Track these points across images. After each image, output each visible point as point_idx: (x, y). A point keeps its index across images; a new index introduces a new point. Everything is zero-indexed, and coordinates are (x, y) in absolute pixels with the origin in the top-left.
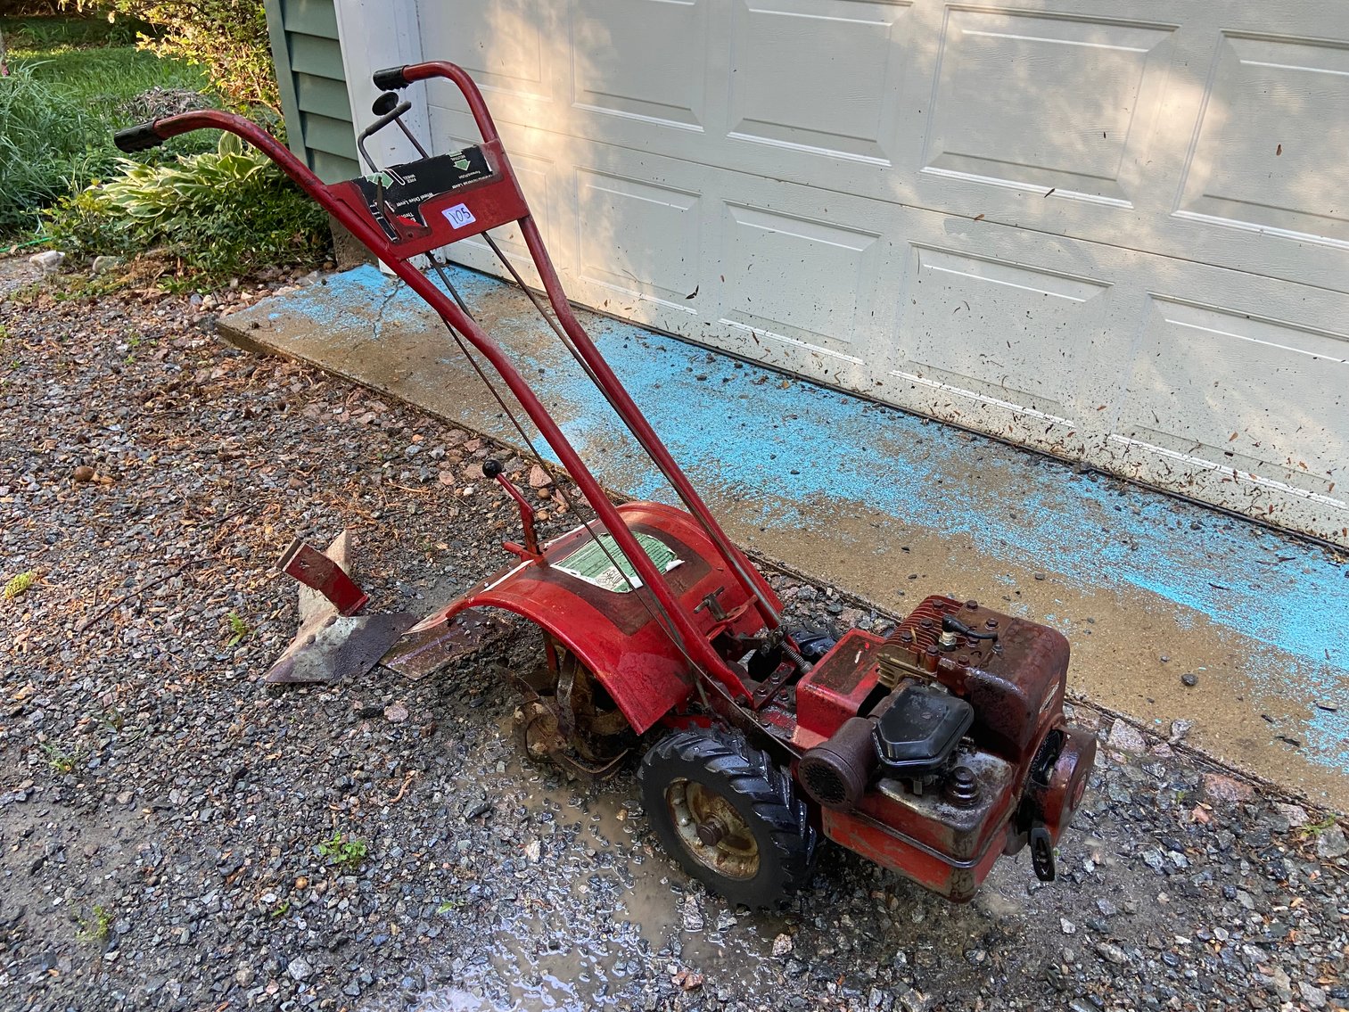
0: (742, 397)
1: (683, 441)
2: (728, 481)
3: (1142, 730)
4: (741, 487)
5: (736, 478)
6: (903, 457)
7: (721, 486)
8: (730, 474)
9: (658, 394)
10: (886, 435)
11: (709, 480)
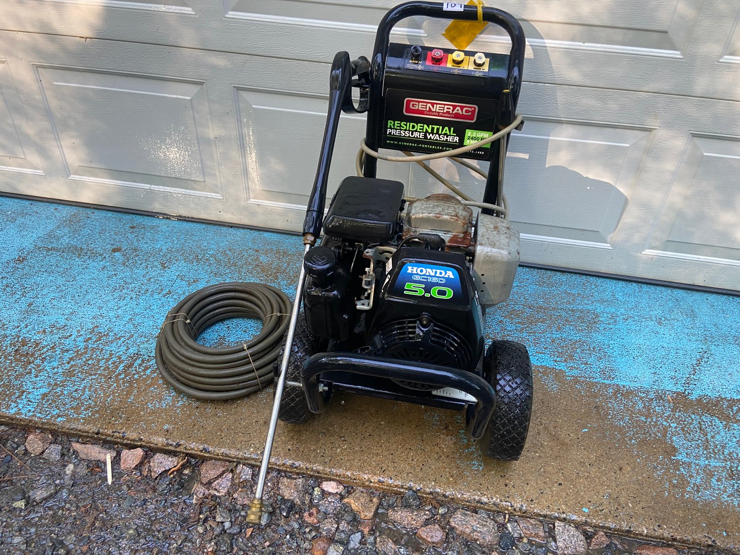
0: (114, 251)
1: (62, 322)
2: (123, 358)
3: (578, 526)
4: (139, 361)
5: (131, 351)
6: (283, 280)
7: (117, 367)
8: (123, 348)
9: (23, 269)
10: (261, 259)
11: (102, 363)
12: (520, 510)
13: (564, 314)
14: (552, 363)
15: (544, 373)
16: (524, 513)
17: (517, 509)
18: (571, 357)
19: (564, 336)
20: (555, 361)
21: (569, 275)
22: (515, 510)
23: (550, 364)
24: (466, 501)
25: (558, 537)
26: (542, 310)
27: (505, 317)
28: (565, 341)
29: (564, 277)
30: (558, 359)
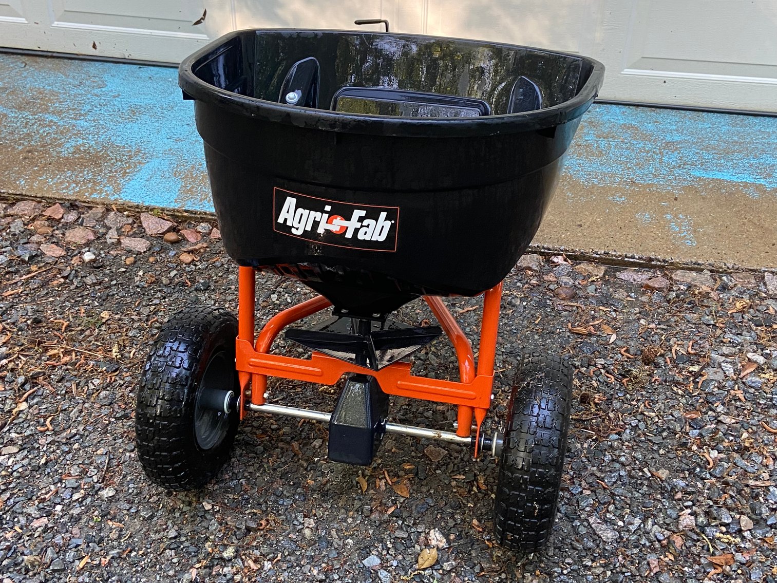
12: (733, 267)
13: (760, 146)
14: (752, 180)
15: (745, 187)
16: (737, 269)
17: (731, 267)
18: (770, 176)
19: (762, 161)
20: (755, 178)
21: (762, 118)
22: (728, 268)
23: (750, 180)
24: (684, 264)
25: (768, 283)
26: (738, 144)
27: (702, 150)
28: (762, 165)
29: (757, 120)
30: (757, 177)
